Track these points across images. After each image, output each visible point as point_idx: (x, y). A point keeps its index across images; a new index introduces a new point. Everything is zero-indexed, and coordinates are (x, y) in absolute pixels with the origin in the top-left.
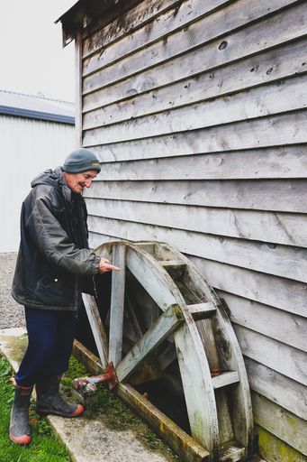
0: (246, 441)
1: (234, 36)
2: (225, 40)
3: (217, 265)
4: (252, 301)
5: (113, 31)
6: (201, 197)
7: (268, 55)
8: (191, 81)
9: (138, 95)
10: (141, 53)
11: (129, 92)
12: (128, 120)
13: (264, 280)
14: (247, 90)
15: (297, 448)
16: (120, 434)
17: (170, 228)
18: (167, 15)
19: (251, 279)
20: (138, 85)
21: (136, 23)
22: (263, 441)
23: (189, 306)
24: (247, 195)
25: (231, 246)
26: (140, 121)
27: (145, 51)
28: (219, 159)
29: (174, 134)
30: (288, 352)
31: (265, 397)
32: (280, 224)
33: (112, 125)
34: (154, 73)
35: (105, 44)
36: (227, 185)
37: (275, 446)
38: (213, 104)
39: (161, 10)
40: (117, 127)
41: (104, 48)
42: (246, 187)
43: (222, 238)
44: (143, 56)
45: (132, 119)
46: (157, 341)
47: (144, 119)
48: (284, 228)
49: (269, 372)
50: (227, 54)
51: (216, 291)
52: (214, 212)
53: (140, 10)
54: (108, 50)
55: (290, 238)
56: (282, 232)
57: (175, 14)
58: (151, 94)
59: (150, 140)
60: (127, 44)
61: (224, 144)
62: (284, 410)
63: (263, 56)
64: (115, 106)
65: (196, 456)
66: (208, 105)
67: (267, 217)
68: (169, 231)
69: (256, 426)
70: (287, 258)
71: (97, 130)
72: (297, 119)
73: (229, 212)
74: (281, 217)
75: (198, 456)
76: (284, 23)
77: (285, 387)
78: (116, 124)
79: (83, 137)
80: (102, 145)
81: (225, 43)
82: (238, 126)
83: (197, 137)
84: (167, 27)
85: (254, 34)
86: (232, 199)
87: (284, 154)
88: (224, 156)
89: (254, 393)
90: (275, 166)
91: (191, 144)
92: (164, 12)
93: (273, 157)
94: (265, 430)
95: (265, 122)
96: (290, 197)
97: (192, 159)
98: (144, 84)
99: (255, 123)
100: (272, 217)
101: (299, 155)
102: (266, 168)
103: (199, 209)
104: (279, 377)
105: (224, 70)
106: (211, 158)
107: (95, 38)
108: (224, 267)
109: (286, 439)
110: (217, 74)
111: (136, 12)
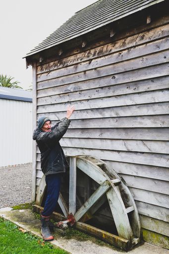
0: (139, 235)
1: (118, 75)
2: (114, 76)
3: (117, 163)
4: (135, 176)
5: (55, 65)
6: (107, 135)
7: (134, 83)
8: (99, 89)
9: (71, 92)
10: (72, 76)
11: (66, 91)
12: (65, 103)
13: (139, 167)
14: (126, 95)
15: (160, 233)
16: (85, 242)
17: (92, 149)
18: (85, 63)
19: (134, 167)
20: (71, 88)
21: (69, 64)
22: (145, 234)
23: (112, 181)
24: (129, 134)
25: (123, 154)
26: (72, 103)
27: (74, 75)
28: (115, 120)
29: (92, 110)
30: (152, 194)
31: (144, 215)
32: (144, 144)
33: (56, 104)
34: (79, 84)
35: (51, 70)
36: (119, 130)
37: (150, 235)
38: (110, 98)
39: (82, 61)
40: (59, 105)
41: (50, 71)
42: (129, 131)
43: (119, 151)
44: (73, 77)
45: (68, 102)
46: (98, 198)
47: (75, 102)
48: (146, 146)
49: (145, 204)
50: (116, 81)
51: (119, 174)
52: (114, 141)
53: (71, 59)
54: (52, 72)
55: (150, 149)
56: (146, 147)
57: (90, 63)
58: (78, 92)
59: (79, 111)
60: (64, 71)
61: (117, 114)
62: (153, 219)
63: (131, 84)
64: (58, 96)
65: (123, 243)
66: (108, 99)
67: (139, 142)
68: (91, 150)
69: (142, 228)
70: (149, 157)
71: (46, 106)
72: (148, 106)
73: (121, 141)
74: (145, 142)
75: (124, 242)
76: (139, 73)
77: (152, 209)
78: (58, 104)
79: (37, 109)
80: (49, 113)
81: (115, 77)
82: (123, 108)
83: (104, 111)
84: (86, 67)
85: (127, 75)
86: (123, 135)
87: (144, 118)
88: (117, 119)
89: (140, 215)
90: (140, 123)
91: (101, 113)
92: (84, 62)
93: (139, 119)
94: (145, 229)
95: (135, 107)
96: (148, 134)
97: (101, 119)
98: (74, 88)
99: (130, 107)
100: (141, 142)
101: (150, 119)
102: (137, 124)
103: (107, 140)
104: (149, 205)
105: (115, 87)
106: (111, 120)
107: (44, 66)
108: (121, 164)
109: (155, 230)
110: (111, 87)
111: (69, 59)
